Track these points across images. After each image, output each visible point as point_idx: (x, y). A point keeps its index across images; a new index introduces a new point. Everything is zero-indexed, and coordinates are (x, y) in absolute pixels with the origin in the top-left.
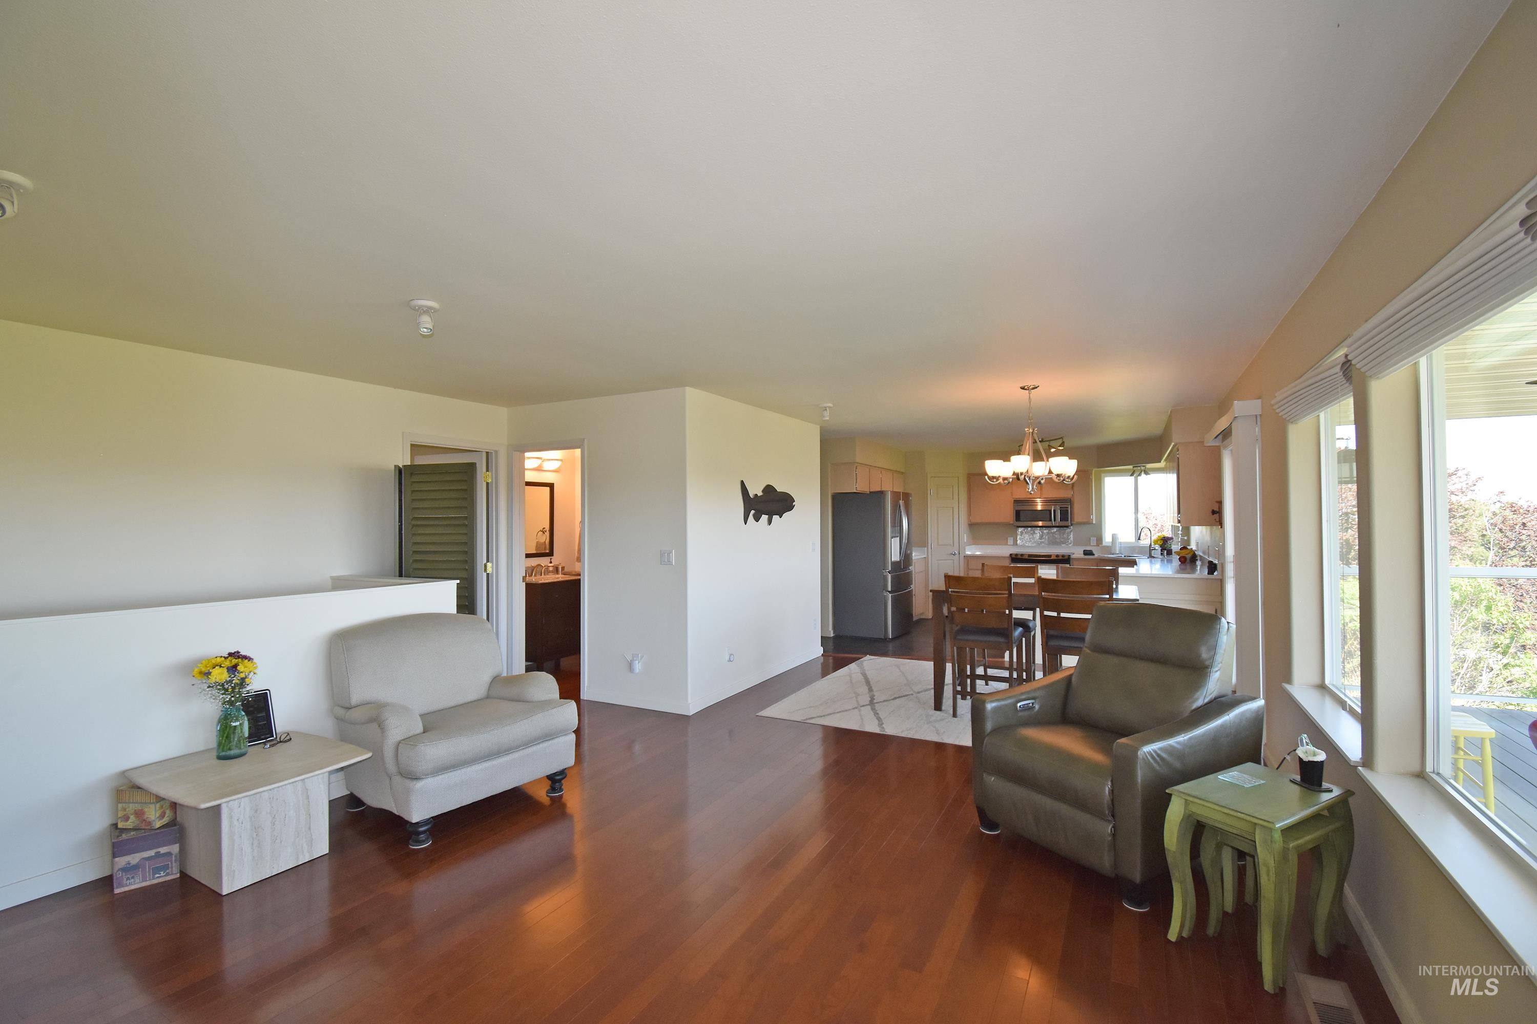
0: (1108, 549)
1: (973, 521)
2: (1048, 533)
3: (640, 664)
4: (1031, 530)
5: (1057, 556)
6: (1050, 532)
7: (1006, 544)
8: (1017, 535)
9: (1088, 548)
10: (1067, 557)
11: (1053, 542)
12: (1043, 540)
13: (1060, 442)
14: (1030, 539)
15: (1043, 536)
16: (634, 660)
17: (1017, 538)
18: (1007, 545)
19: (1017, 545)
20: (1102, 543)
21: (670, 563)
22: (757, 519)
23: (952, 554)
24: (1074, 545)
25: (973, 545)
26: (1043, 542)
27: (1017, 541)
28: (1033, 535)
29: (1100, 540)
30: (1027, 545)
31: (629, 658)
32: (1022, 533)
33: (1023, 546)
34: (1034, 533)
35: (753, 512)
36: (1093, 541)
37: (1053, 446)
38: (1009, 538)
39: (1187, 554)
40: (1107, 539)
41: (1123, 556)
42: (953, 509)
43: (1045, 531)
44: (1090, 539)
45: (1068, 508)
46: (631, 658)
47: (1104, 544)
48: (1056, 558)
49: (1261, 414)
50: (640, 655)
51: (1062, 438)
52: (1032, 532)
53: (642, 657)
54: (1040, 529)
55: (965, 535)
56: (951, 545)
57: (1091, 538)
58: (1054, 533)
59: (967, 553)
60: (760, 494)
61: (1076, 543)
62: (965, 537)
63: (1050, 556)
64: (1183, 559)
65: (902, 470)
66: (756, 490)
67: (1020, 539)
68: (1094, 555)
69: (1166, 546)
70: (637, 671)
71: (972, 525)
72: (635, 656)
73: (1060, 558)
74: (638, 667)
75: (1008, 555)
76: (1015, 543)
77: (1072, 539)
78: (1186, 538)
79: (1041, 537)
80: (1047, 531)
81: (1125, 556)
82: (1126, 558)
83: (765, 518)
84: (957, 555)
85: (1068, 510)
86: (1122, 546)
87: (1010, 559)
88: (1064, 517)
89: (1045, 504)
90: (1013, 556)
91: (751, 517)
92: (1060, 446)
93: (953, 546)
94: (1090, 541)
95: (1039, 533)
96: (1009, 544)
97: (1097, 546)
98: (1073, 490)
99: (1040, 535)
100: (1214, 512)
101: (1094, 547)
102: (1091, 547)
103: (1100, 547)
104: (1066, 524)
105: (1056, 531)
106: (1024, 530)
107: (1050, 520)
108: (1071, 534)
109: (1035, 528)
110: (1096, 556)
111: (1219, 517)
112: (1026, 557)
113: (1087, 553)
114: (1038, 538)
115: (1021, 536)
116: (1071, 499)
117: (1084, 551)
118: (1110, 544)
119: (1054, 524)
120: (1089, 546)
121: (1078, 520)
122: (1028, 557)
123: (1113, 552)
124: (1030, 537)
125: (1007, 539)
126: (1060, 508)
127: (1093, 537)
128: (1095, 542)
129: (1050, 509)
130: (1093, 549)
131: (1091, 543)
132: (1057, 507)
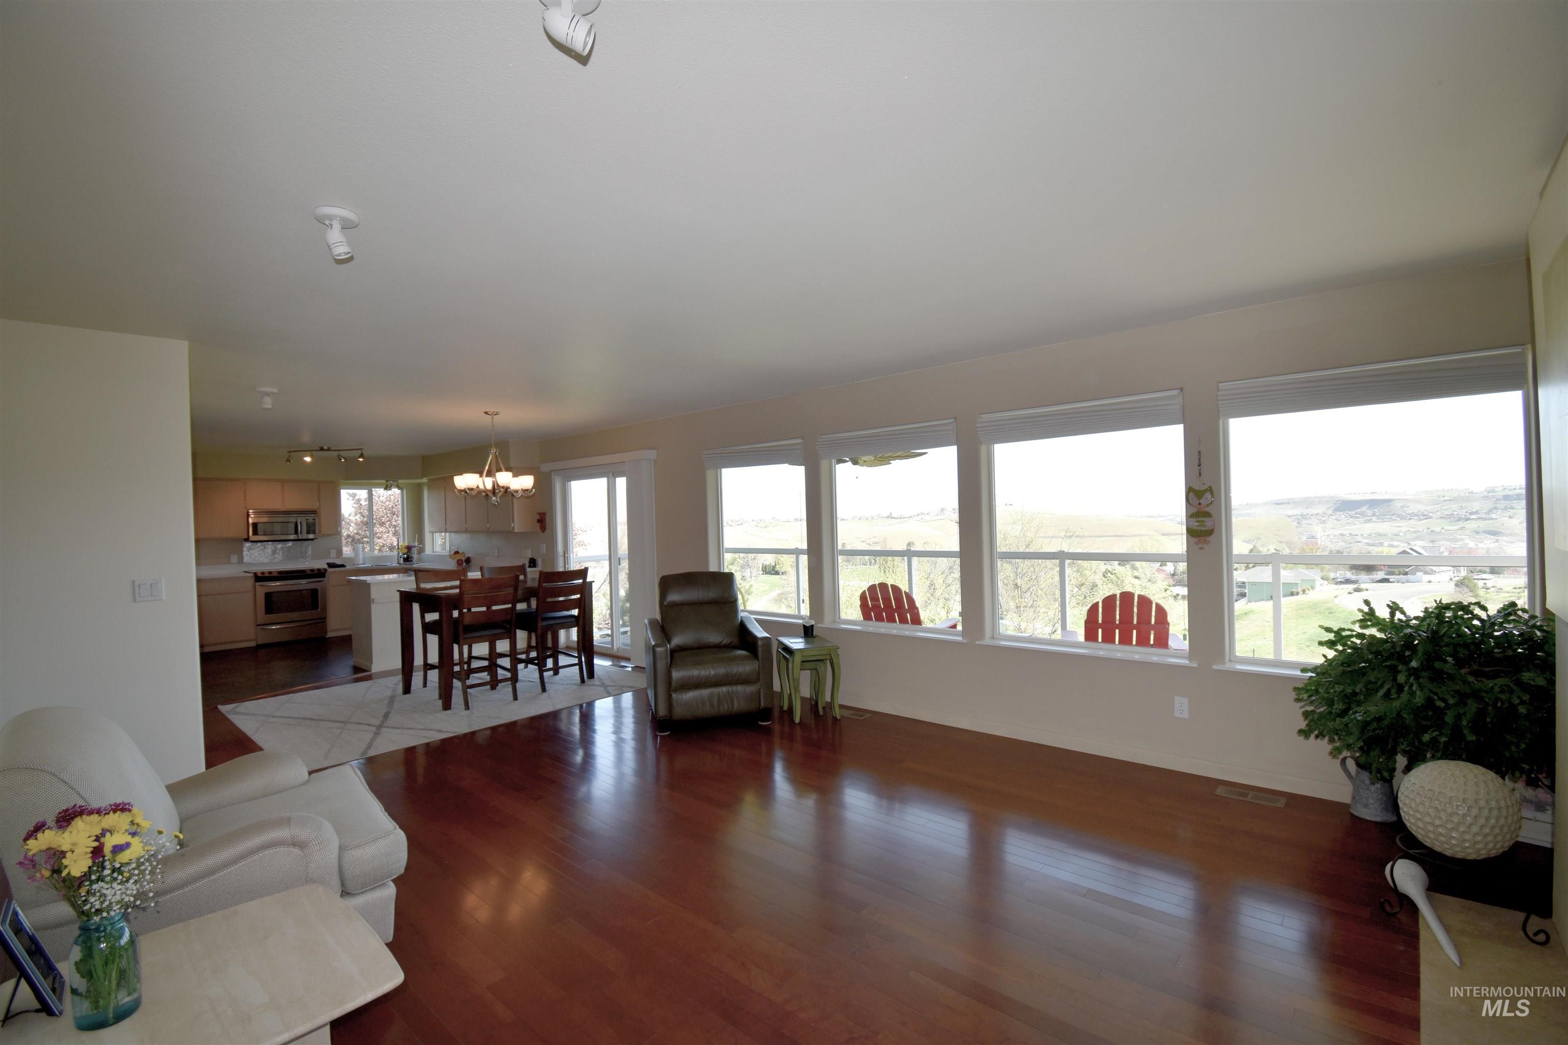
2: (282, 548)
4: (261, 545)
6: (284, 546)
7: (229, 563)
8: (242, 551)
9: (330, 561)
10: (323, 571)
11: (288, 556)
12: (277, 555)
14: (262, 555)
15: (275, 551)
17: (243, 555)
18: (231, 564)
19: (243, 563)
20: (341, 555)
26: (276, 558)
27: (243, 558)
28: (263, 551)
29: (339, 552)
30: (257, 562)
32: (249, 549)
33: (251, 563)
34: (265, 548)
37: (344, 456)
38: (232, 556)
40: (348, 554)
41: (372, 563)
45: (315, 520)
47: (344, 556)
49: (655, 458)
51: (360, 449)
52: (262, 548)
54: (272, 544)
57: (331, 551)
58: (290, 547)
61: (310, 559)
63: (304, 571)
64: (460, 562)
67: (247, 556)
68: (345, 566)
69: (410, 554)
76: (240, 561)
77: (310, 552)
79: (274, 552)
80: (282, 545)
85: (315, 522)
86: (366, 556)
87: (254, 578)
88: (311, 529)
90: (257, 575)
92: (358, 457)
94: (330, 553)
95: (271, 548)
96: (232, 562)
97: (339, 558)
98: (319, 501)
99: (272, 550)
100: (539, 521)
101: (336, 559)
102: (333, 560)
103: (342, 558)
104: (311, 536)
105: (292, 545)
106: (252, 545)
107: (296, 532)
108: (309, 548)
109: (267, 543)
110: (348, 567)
111: (542, 524)
112: (275, 574)
113: (332, 565)
114: (270, 553)
115: (248, 551)
116: (317, 511)
117: (327, 563)
118: (353, 558)
119: (298, 537)
120: (331, 557)
121: (323, 532)
122: (278, 574)
123: (357, 563)
124: (260, 553)
125: (230, 558)
126: (306, 520)
127: (333, 549)
128: (335, 554)
129: (295, 521)
130: (339, 562)
131: (331, 555)
132: (302, 520)
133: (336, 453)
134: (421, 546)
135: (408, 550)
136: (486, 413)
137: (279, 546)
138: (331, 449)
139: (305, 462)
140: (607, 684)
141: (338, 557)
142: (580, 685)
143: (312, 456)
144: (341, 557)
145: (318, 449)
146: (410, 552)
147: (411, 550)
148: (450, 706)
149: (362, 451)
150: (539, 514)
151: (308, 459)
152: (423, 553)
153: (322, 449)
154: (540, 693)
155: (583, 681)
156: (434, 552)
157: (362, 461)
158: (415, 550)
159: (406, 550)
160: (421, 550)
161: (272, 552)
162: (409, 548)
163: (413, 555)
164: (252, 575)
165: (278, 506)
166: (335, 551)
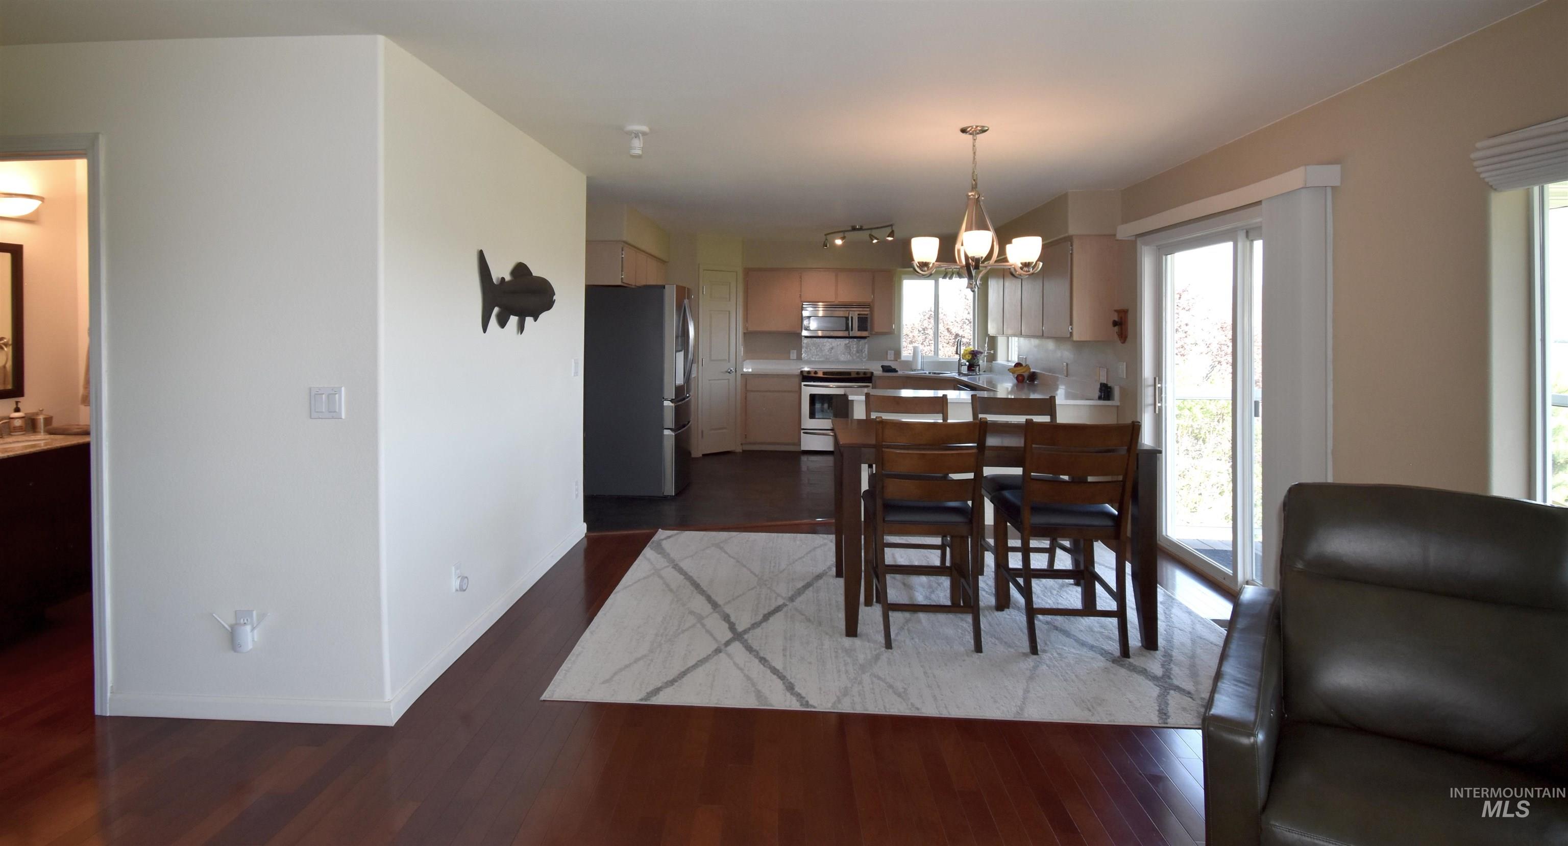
0: (908, 364)
1: (751, 329)
3: (255, 631)
4: (819, 342)
5: (858, 373)
6: (840, 343)
8: (801, 348)
9: (886, 363)
10: (869, 375)
13: (889, 230)
14: (817, 352)
15: (832, 349)
16: (240, 624)
17: (802, 351)
18: (790, 359)
19: (801, 360)
20: (900, 357)
21: (333, 414)
22: (502, 323)
23: (727, 372)
24: (868, 360)
25: (747, 359)
27: (802, 354)
28: (818, 347)
29: (898, 353)
30: (813, 359)
31: (226, 621)
32: (808, 345)
33: (809, 361)
34: (823, 345)
35: (496, 310)
36: (891, 355)
37: (876, 236)
38: (791, 351)
39: (1023, 372)
40: (906, 353)
41: (927, 372)
42: (729, 313)
44: (887, 352)
45: (867, 314)
46: (232, 621)
47: (903, 359)
48: (856, 376)
49: (1337, 183)
50: (255, 613)
51: (891, 226)
52: (820, 344)
53: (262, 617)
54: (828, 341)
55: (742, 347)
56: (725, 360)
57: (889, 351)
59: (745, 370)
60: (508, 278)
61: (872, 357)
62: (742, 349)
64: (1020, 378)
65: (666, 259)
66: (501, 271)
67: (806, 352)
68: (897, 371)
69: (974, 361)
70: (249, 646)
71: (748, 335)
72: (241, 617)
73: (862, 375)
74: (250, 637)
75: (796, 371)
76: (799, 358)
77: (866, 352)
78: (992, 352)
79: (831, 351)
81: (930, 373)
82: (931, 375)
83: (513, 320)
84: (734, 373)
85: (867, 317)
86: (924, 360)
87: (801, 377)
89: (828, 309)
90: (805, 374)
91: (493, 321)
92: (888, 237)
93: (729, 362)
94: (887, 354)
95: (828, 345)
96: (791, 358)
97: (897, 361)
98: (873, 293)
99: (829, 347)
100: (1115, 324)
101: (893, 362)
102: (891, 362)
103: (900, 362)
104: (864, 334)
105: (848, 343)
106: (810, 341)
107: (847, 329)
108: (865, 347)
109: (824, 339)
110: (900, 373)
111: (1121, 329)
112: (820, 375)
113: (886, 369)
114: (826, 351)
115: (807, 348)
116: (871, 304)
117: (882, 367)
118: (911, 359)
119: (849, 334)
120: (887, 360)
121: (877, 329)
122: (823, 375)
123: (914, 367)
124: (817, 350)
125: (789, 353)
126: (859, 315)
127: (891, 349)
128: (893, 356)
129: (847, 315)
130: (893, 365)
131: (889, 356)
132: (854, 314)
133: (868, 232)
135: (973, 357)
136: (964, 131)
137: (836, 343)
138: (864, 227)
139: (835, 246)
140: (1176, 682)
141: (894, 359)
142: (1114, 661)
143: (843, 238)
144: (899, 360)
145: (850, 228)
146: (976, 359)
147: (976, 356)
148: (856, 633)
149: (892, 228)
150: (1118, 311)
151: (839, 242)
152: (994, 361)
153: (854, 229)
154: (1025, 655)
155: (1125, 651)
156: (1008, 361)
157: (891, 241)
158: (983, 357)
159: (971, 357)
160: (992, 358)
161: (830, 349)
162: (974, 354)
163: (978, 364)
164: (799, 374)
165: (832, 298)
166: (893, 352)
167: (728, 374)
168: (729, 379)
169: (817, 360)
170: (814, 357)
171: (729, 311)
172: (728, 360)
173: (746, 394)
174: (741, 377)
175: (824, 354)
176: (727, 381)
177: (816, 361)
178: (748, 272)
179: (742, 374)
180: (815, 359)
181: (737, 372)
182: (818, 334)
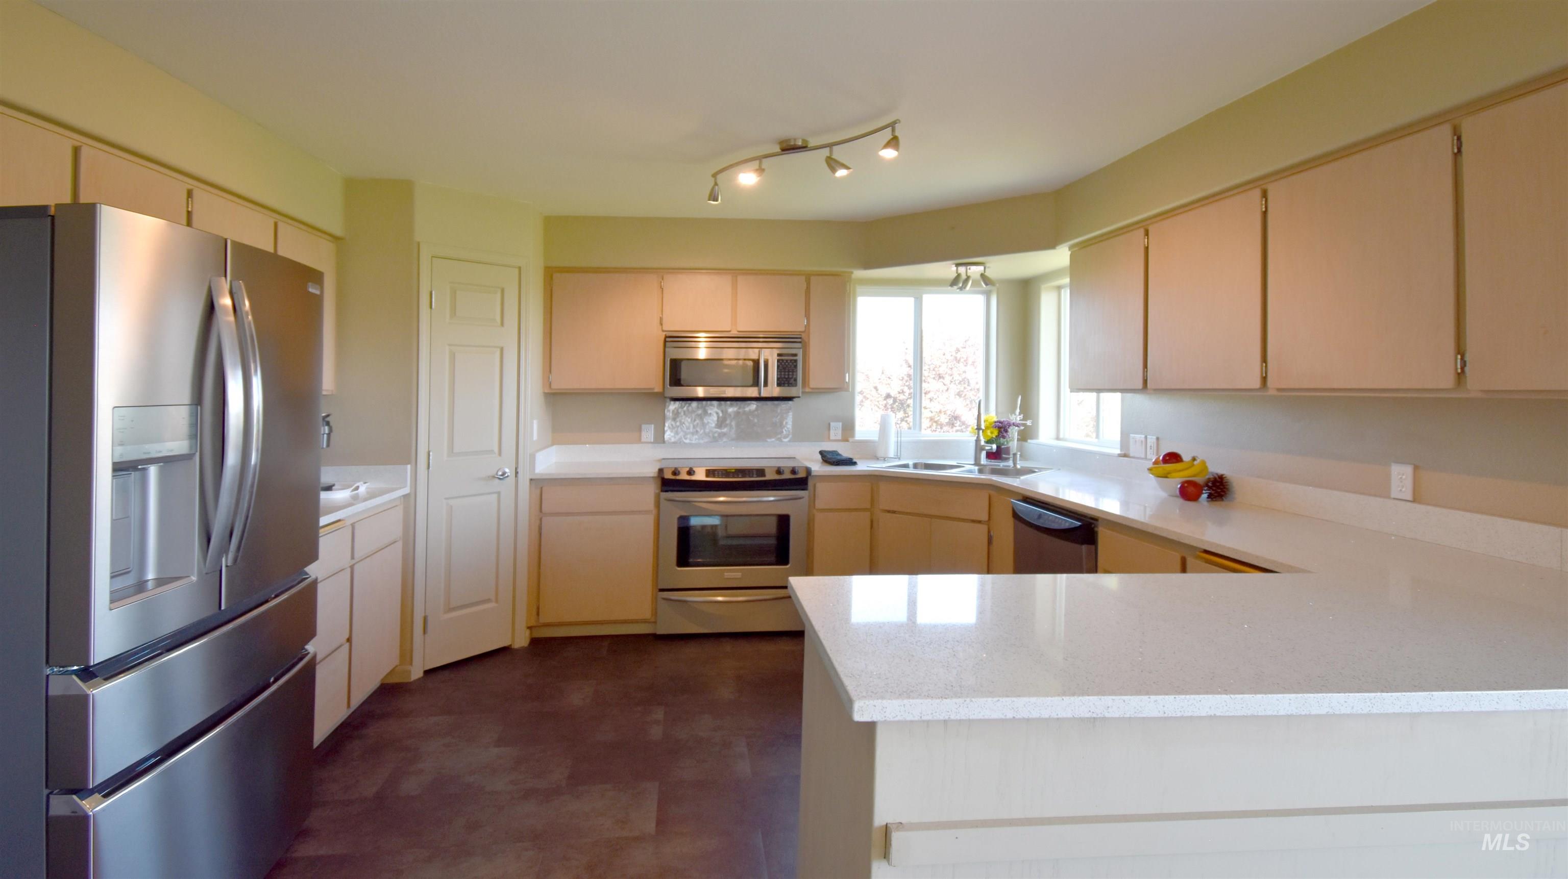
0: (871, 450)
1: (560, 384)
2: (737, 414)
4: (698, 408)
5: (779, 471)
6: (741, 410)
7: (639, 441)
8: (664, 418)
9: (828, 447)
10: (802, 475)
11: (746, 434)
12: (725, 430)
13: (887, 134)
14: (694, 427)
15: (724, 420)
17: (664, 426)
18: (643, 443)
19: (664, 442)
20: (853, 435)
23: (496, 476)
24: (794, 443)
25: (553, 444)
26: (724, 434)
27: (664, 433)
28: (704, 419)
29: (849, 428)
30: (687, 441)
32: (676, 414)
33: (678, 444)
34: (709, 413)
36: (836, 430)
38: (644, 426)
40: (866, 427)
41: (909, 463)
42: (502, 353)
43: (731, 410)
44: (829, 424)
45: (795, 355)
47: (859, 437)
48: (777, 477)
52: (700, 412)
54: (719, 405)
55: (535, 422)
56: (492, 451)
57: (832, 424)
58: (751, 412)
59: (539, 470)
61: (800, 436)
62: (536, 426)
63: (761, 472)
65: (338, 231)
67: (672, 428)
68: (855, 464)
69: (1003, 441)
71: (552, 397)
73: (787, 476)
75: (651, 471)
76: (660, 438)
77: (790, 426)
79: (721, 423)
80: (736, 409)
81: (916, 466)
84: (511, 480)
85: (796, 361)
87: (659, 483)
88: (783, 376)
89: (717, 345)
90: (668, 475)
93: (500, 454)
94: (830, 428)
95: (717, 413)
96: (643, 440)
97: (847, 441)
98: (807, 315)
99: (718, 417)
101: (842, 444)
102: (837, 444)
103: (854, 443)
104: (789, 392)
105: (757, 409)
106: (682, 407)
107: (756, 383)
108: (788, 415)
109: (709, 402)
110: (861, 465)
112: (700, 476)
113: (829, 458)
114: (713, 425)
115: (674, 419)
116: (803, 336)
117: (821, 453)
118: (875, 438)
119: (760, 393)
120: (829, 439)
121: (815, 382)
122: (707, 476)
123: (880, 454)
124: (695, 423)
125: (640, 430)
126: (779, 355)
127: (837, 419)
128: (840, 432)
129: (755, 357)
130: (845, 451)
131: (832, 432)
132: (770, 355)
133: (825, 152)
134: (1029, 423)
135: (1000, 432)
137: (732, 409)
138: (810, 145)
141: (845, 440)
143: (761, 175)
144: (852, 441)
145: (777, 149)
146: (1004, 437)
147: (1006, 431)
149: (893, 130)
151: (750, 184)
152: (1031, 439)
153: (785, 148)
157: (895, 160)
158: (1014, 432)
159: (996, 433)
160: (1026, 435)
161: (718, 421)
162: (1002, 428)
163: (1010, 444)
164: (656, 475)
165: (725, 325)
166: (841, 424)
167: (497, 481)
168: (499, 493)
169: (693, 442)
170: (689, 436)
171: (502, 349)
172: (496, 450)
173: (541, 520)
174: (530, 483)
175: (707, 430)
176: (495, 496)
177: (690, 444)
178: (551, 274)
179: (531, 480)
180: (690, 440)
181: (520, 475)
182: (696, 392)
